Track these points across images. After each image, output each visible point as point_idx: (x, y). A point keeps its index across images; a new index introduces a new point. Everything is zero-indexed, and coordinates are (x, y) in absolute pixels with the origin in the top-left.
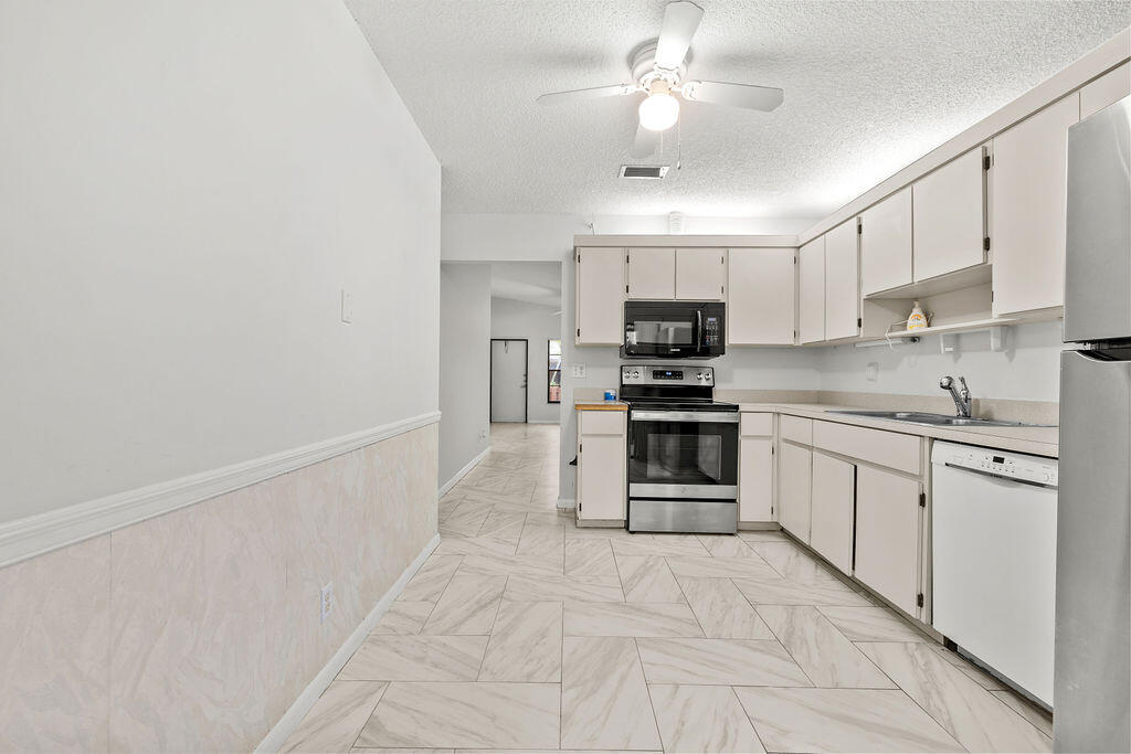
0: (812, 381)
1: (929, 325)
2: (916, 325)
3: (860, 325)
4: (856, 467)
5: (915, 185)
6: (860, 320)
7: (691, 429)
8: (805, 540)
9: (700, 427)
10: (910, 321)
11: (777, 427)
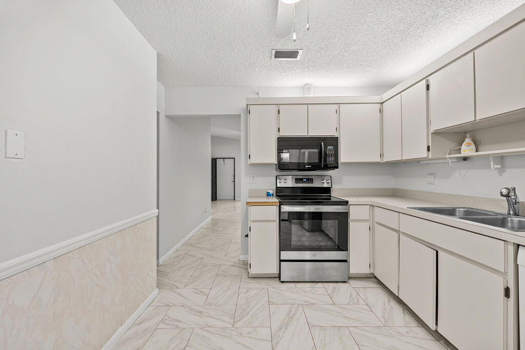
0: (389, 182)
1: (477, 151)
2: (467, 149)
3: (429, 150)
4: (437, 252)
5: (476, 51)
6: (428, 147)
7: (318, 216)
8: (395, 292)
9: (323, 215)
10: (463, 147)
11: (372, 215)
